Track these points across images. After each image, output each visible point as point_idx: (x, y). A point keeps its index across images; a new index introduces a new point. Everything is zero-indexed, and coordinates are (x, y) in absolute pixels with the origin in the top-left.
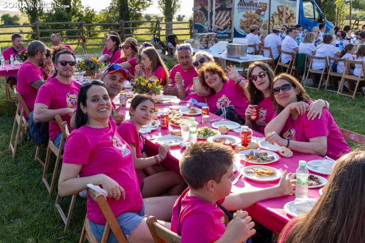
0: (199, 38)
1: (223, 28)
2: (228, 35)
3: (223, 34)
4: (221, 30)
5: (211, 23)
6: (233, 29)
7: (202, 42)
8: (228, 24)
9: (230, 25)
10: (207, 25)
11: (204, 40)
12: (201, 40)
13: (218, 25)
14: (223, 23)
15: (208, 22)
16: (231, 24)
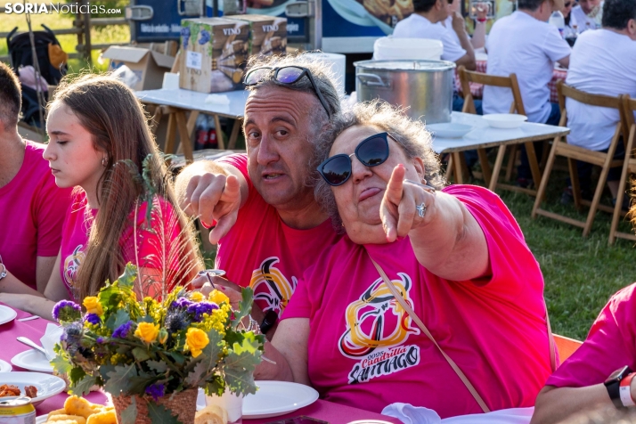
0: (205, 39)
2: (294, 28)
7: (220, 60)
11: (230, 48)
12: (217, 52)
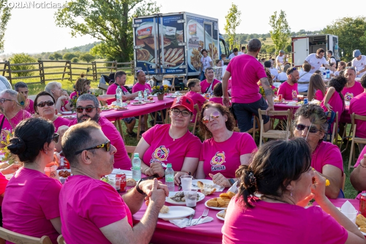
1: (175, 65)
2: (182, 71)
3: (175, 70)
4: (173, 66)
5: (160, 60)
6: (186, 64)
8: (181, 60)
9: (183, 62)
10: (154, 63)
13: (169, 61)
14: (175, 60)
15: (156, 60)
16: (185, 60)
